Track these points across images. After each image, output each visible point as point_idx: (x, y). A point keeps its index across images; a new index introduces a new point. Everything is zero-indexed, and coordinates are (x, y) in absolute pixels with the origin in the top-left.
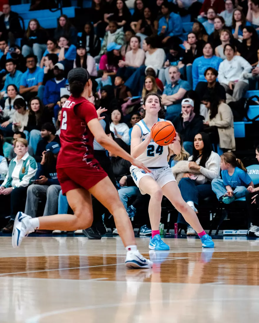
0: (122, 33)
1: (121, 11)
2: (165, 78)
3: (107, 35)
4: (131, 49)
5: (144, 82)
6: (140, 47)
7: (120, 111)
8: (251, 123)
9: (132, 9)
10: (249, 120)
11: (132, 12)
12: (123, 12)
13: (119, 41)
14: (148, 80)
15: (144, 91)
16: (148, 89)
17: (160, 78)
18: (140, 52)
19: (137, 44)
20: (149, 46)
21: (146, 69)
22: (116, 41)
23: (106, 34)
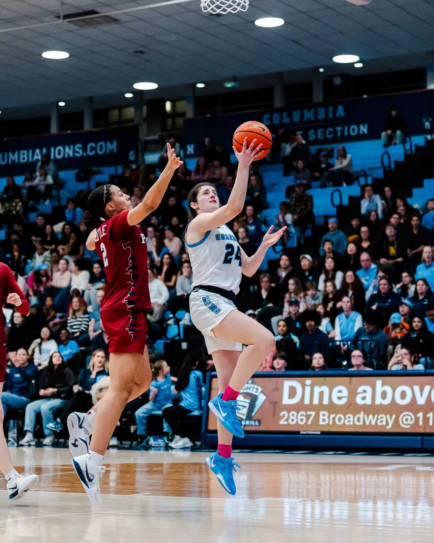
0: (49, 255)
1: (49, 236)
2: (90, 299)
3: (35, 258)
4: (59, 270)
5: (71, 301)
6: (66, 269)
7: (49, 328)
8: (169, 341)
9: (58, 233)
10: (167, 339)
11: (60, 236)
12: (51, 237)
13: (46, 263)
14: (75, 300)
15: (71, 311)
16: (75, 308)
17: (86, 298)
18: (68, 273)
19: (65, 266)
20: (77, 268)
21: (72, 289)
22: (43, 262)
23: (34, 256)
